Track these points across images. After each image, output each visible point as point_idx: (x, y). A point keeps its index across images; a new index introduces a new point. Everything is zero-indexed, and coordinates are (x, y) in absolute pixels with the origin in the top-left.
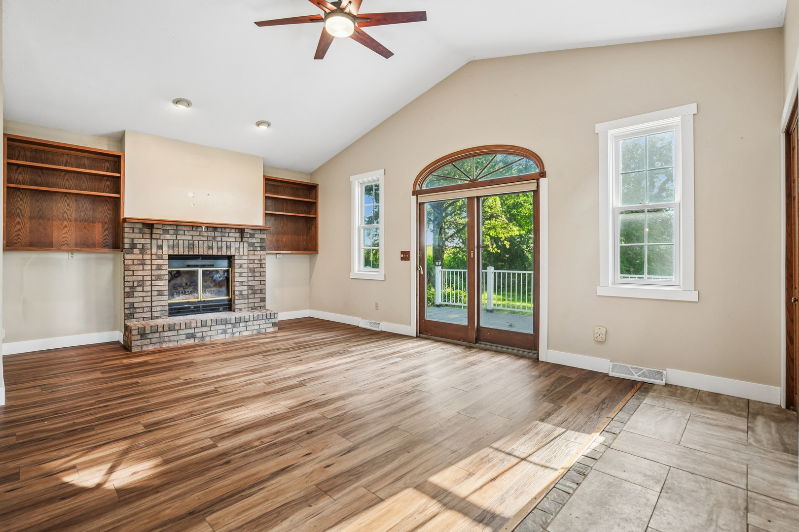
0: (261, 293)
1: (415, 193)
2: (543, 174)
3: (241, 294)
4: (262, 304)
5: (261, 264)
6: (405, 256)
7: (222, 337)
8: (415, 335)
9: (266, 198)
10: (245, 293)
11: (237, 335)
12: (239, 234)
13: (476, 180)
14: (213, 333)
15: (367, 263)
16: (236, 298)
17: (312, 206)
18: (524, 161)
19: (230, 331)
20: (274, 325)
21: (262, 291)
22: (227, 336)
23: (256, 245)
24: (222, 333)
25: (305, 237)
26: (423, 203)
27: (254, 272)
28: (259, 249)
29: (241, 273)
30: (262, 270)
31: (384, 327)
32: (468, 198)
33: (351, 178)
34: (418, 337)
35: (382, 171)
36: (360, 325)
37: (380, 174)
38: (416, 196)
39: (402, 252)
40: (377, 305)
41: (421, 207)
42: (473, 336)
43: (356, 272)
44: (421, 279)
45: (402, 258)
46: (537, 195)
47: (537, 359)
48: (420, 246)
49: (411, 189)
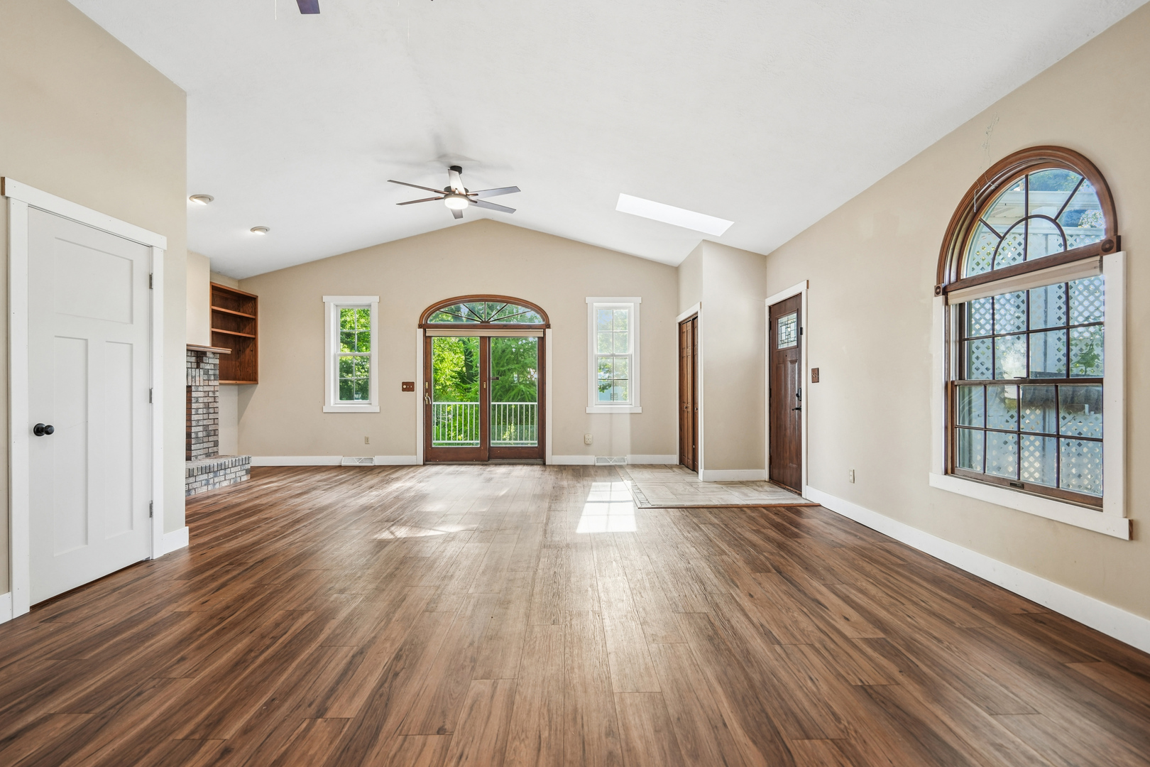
0: (215, 435)
1: (420, 326)
2: (548, 326)
3: (197, 437)
4: (215, 449)
5: (214, 397)
6: (408, 387)
7: (204, 489)
8: (422, 464)
9: (213, 312)
10: (200, 435)
11: (217, 486)
12: (194, 358)
13: (488, 322)
14: (198, 485)
15: (346, 392)
16: (193, 443)
17: (251, 323)
18: (533, 313)
19: (211, 481)
20: (248, 472)
21: (215, 433)
22: (210, 487)
23: (211, 372)
24: (205, 485)
25: (234, 363)
26: (430, 337)
27: (209, 408)
28: (212, 378)
29: (197, 409)
30: (216, 405)
31: (378, 460)
32: (481, 337)
33: (325, 299)
34: (424, 465)
35: (376, 299)
36: (343, 464)
37: (373, 300)
38: (422, 330)
39: (404, 383)
40: (367, 440)
41: (427, 340)
42: (487, 456)
43: (332, 405)
44: (428, 409)
45: (404, 390)
46: (542, 340)
47: (544, 464)
48: (427, 378)
49: (417, 322)
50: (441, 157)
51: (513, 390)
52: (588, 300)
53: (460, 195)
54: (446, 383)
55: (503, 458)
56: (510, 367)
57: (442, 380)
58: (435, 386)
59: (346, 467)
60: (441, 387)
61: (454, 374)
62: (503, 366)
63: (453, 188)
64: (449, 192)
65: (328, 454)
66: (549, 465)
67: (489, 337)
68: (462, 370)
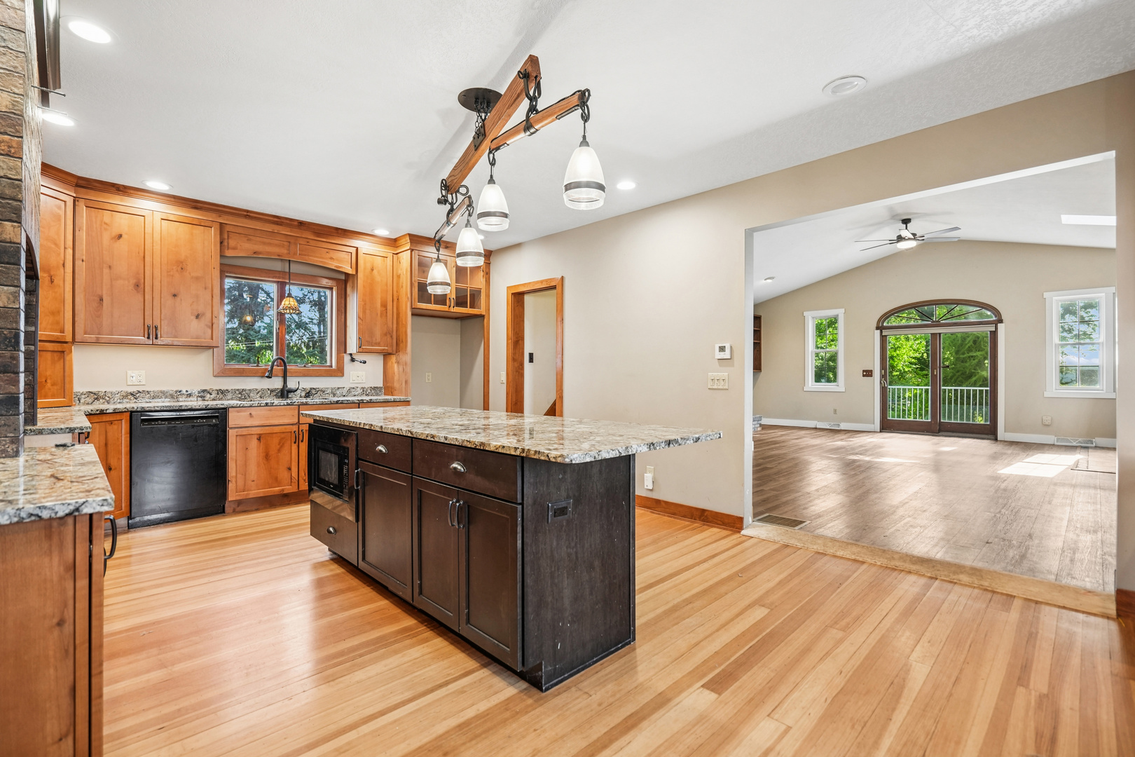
1: (877, 328)
2: (1001, 321)
6: (868, 374)
8: (879, 431)
13: (939, 322)
15: (819, 376)
17: (757, 333)
18: (984, 311)
26: (886, 336)
31: (843, 426)
32: (931, 334)
33: (805, 314)
34: (881, 432)
35: (843, 310)
36: (818, 427)
37: (840, 312)
38: (879, 331)
39: (864, 371)
40: (835, 411)
41: (883, 339)
42: (936, 429)
43: (810, 386)
44: (884, 391)
45: (864, 376)
46: (994, 334)
47: (996, 439)
48: (883, 367)
49: (875, 325)
50: (894, 217)
51: (975, 376)
52: (1046, 295)
53: (909, 239)
54: (904, 369)
55: (953, 432)
56: (971, 354)
57: (900, 367)
58: (891, 372)
59: (820, 429)
60: (898, 373)
61: (913, 360)
62: (963, 354)
63: (903, 236)
64: (900, 238)
65: (807, 419)
66: (1001, 441)
67: (940, 334)
68: (922, 357)
